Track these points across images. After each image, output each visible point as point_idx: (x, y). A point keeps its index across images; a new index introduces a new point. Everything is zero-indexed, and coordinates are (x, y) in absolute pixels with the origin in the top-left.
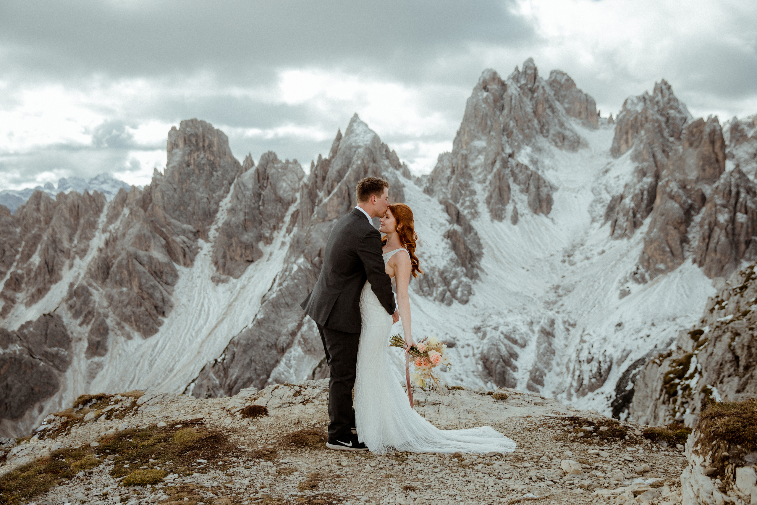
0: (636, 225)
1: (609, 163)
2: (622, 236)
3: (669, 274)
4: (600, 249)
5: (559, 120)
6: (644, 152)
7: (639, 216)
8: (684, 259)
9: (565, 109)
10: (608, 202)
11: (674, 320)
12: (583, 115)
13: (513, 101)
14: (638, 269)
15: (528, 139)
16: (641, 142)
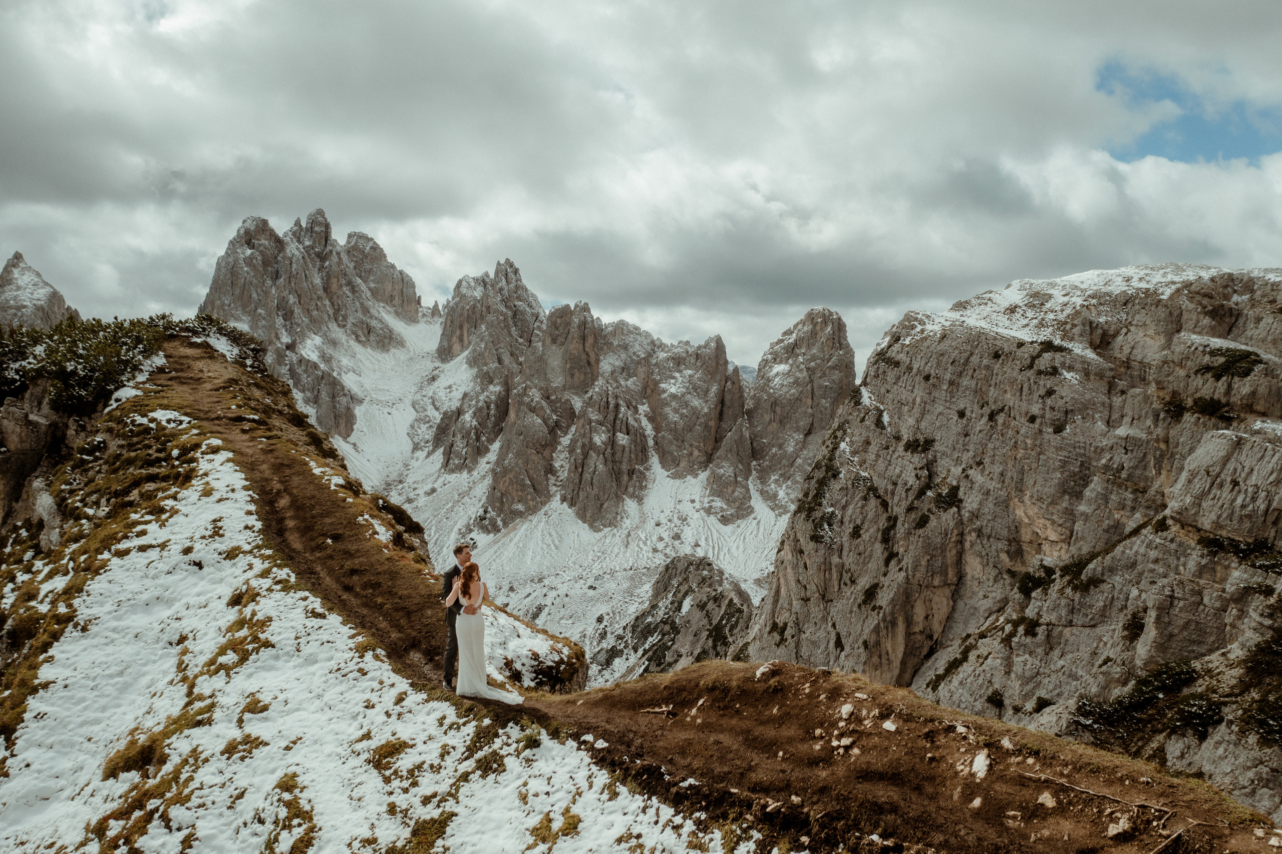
0: (480, 451)
1: (436, 368)
2: (459, 468)
3: (530, 517)
4: (428, 488)
5: (362, 304)
6: (486, 354)
7: (484, 439)
8: (549, 497)
9: (370, 289)
10: (438, 421)
11: (540, 580)
12: (397, 301)
13: (294, 266)
14: (486, 512)
15: (316, 325)
16: (482, 340)
